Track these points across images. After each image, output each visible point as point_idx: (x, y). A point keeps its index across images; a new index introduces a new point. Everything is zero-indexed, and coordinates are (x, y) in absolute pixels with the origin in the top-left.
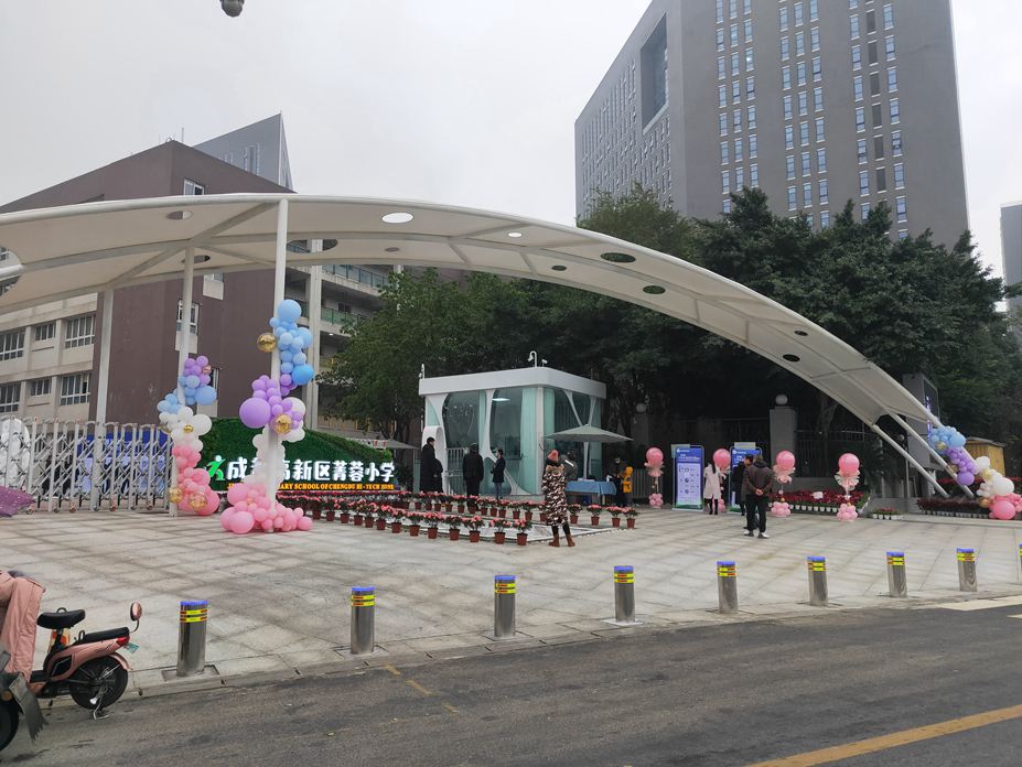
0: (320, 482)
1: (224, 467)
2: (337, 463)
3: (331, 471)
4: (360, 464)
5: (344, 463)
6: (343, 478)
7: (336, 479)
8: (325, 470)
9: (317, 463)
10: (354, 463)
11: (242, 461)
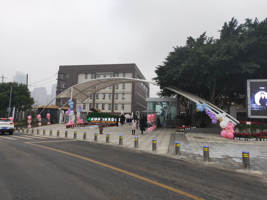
0: (106, 121)
1: (90, 119)
2: (109, 118)
3: (108, 120)
4: (113, 118)
5: (110, 118)
6: (110, 121)
7: (108, 121)
8: (106, 119)
9: (105, 118)
10: (112, 118)
11: (93, 118)
